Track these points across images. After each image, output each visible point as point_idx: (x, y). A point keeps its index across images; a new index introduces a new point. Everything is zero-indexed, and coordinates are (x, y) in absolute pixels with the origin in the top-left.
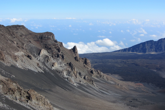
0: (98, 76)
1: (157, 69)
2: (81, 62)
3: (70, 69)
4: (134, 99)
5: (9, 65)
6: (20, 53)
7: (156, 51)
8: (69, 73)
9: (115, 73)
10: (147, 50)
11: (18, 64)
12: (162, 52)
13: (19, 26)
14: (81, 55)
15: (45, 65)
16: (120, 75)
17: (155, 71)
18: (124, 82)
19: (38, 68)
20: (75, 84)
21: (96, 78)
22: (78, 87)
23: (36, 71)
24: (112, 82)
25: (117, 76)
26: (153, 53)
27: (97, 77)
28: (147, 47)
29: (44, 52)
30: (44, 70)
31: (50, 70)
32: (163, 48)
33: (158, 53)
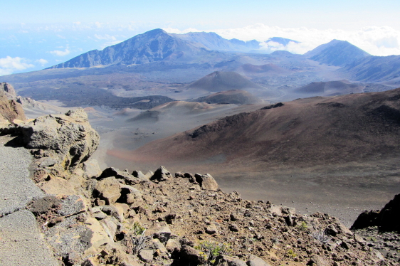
0: (30, 105)
1: (108, 86)
7: (103, 63)
9: (52, 98)
10: (91, 64)
12: (110, 64)
16: (60, 100)
17: (106, 89)
24: (51, 111)
25: (55, 102)
26: (99, 67)
27: (28, 107)
28: (90, 59)
32: (112, 59)
33: (106, 66)
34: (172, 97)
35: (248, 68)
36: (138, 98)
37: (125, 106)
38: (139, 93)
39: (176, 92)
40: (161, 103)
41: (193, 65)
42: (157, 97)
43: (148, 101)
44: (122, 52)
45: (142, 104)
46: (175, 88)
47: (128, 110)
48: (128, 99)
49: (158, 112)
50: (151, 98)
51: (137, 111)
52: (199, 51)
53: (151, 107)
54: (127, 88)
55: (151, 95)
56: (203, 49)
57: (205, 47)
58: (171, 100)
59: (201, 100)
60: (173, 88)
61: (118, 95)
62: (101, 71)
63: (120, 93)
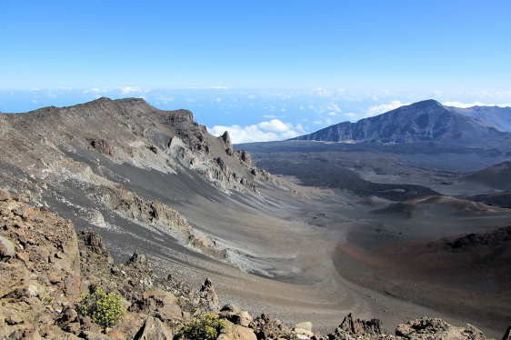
0: (263, 178)
1: (355, 167)
2: (237, 157)
3: (218, 169)
4: (320, 215)
5: (120, 162)
6: (138, 144)
7: (354, 139)
8: (217, 175)
10: (341, 138)
11: (134, 162)
12: (363, 141)
13: (136, 100)
14: (235, 146)
15: (180, 163)
16: (298, 177)
17: (353, 169)
18: (304, 188)
19: (167, 166)
20: (227, 192)
21: (260, 182)
22: (232, 196)
23: (165, 172)
24: (285, 188)
25: (292, 178)
26: (349, 142)
27: (261, 180)
28: (340, 132)
29: (177, 142)
30: (178, 170)
31: (187, 169)
32: (366, 134)
33: (358, 141)
34: (436, 190)
36: (391, 185)
37: (372, 194)
38: (393, 179)
39: (443, 183)
40: (419, 196)
41: (474, 150)
42: (415, 187)
43: (403, 191)
44: (380, 126)
45: (393, 193)
46: (443, 178)
47: (375, 199)
48: (377, 184)
49: (413, 207)
50: (407, 187)
51: (386, 202)
52: (487, 131)
53: (406, 199)
54: (379, 171)
55: (409, 183)
57: (496, 127)
58: (434, 193)
59: (477, 199)
60: (439, 178)
61: (366, 179)
62: (351, 148)
63: (370, 176)
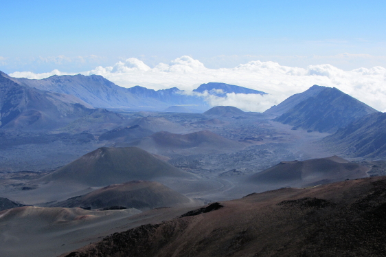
34: (15, 200)
35: (163, 139)
39: (24, 189)
41: (59, 135)
46: (23, 181)
52: (72, 109)
56: (78, 106)
57: (83, 103)
58: (14, 204)
59: (72, 203)
60: (18, 182)
